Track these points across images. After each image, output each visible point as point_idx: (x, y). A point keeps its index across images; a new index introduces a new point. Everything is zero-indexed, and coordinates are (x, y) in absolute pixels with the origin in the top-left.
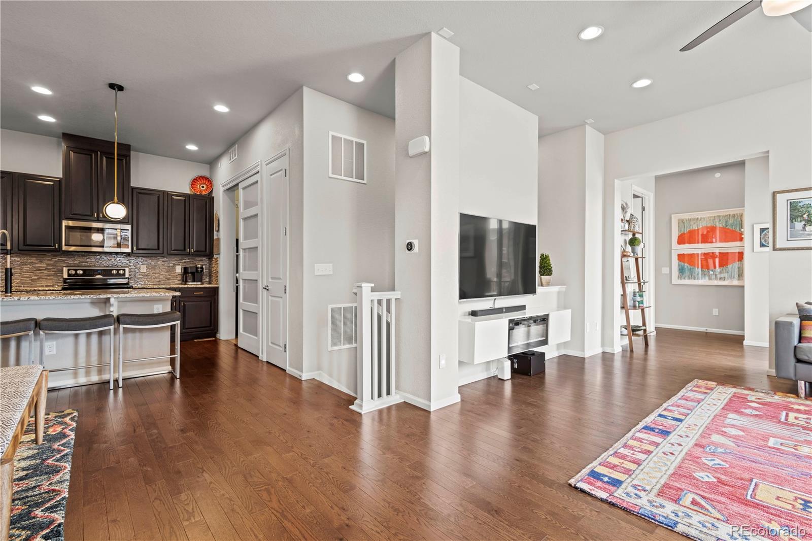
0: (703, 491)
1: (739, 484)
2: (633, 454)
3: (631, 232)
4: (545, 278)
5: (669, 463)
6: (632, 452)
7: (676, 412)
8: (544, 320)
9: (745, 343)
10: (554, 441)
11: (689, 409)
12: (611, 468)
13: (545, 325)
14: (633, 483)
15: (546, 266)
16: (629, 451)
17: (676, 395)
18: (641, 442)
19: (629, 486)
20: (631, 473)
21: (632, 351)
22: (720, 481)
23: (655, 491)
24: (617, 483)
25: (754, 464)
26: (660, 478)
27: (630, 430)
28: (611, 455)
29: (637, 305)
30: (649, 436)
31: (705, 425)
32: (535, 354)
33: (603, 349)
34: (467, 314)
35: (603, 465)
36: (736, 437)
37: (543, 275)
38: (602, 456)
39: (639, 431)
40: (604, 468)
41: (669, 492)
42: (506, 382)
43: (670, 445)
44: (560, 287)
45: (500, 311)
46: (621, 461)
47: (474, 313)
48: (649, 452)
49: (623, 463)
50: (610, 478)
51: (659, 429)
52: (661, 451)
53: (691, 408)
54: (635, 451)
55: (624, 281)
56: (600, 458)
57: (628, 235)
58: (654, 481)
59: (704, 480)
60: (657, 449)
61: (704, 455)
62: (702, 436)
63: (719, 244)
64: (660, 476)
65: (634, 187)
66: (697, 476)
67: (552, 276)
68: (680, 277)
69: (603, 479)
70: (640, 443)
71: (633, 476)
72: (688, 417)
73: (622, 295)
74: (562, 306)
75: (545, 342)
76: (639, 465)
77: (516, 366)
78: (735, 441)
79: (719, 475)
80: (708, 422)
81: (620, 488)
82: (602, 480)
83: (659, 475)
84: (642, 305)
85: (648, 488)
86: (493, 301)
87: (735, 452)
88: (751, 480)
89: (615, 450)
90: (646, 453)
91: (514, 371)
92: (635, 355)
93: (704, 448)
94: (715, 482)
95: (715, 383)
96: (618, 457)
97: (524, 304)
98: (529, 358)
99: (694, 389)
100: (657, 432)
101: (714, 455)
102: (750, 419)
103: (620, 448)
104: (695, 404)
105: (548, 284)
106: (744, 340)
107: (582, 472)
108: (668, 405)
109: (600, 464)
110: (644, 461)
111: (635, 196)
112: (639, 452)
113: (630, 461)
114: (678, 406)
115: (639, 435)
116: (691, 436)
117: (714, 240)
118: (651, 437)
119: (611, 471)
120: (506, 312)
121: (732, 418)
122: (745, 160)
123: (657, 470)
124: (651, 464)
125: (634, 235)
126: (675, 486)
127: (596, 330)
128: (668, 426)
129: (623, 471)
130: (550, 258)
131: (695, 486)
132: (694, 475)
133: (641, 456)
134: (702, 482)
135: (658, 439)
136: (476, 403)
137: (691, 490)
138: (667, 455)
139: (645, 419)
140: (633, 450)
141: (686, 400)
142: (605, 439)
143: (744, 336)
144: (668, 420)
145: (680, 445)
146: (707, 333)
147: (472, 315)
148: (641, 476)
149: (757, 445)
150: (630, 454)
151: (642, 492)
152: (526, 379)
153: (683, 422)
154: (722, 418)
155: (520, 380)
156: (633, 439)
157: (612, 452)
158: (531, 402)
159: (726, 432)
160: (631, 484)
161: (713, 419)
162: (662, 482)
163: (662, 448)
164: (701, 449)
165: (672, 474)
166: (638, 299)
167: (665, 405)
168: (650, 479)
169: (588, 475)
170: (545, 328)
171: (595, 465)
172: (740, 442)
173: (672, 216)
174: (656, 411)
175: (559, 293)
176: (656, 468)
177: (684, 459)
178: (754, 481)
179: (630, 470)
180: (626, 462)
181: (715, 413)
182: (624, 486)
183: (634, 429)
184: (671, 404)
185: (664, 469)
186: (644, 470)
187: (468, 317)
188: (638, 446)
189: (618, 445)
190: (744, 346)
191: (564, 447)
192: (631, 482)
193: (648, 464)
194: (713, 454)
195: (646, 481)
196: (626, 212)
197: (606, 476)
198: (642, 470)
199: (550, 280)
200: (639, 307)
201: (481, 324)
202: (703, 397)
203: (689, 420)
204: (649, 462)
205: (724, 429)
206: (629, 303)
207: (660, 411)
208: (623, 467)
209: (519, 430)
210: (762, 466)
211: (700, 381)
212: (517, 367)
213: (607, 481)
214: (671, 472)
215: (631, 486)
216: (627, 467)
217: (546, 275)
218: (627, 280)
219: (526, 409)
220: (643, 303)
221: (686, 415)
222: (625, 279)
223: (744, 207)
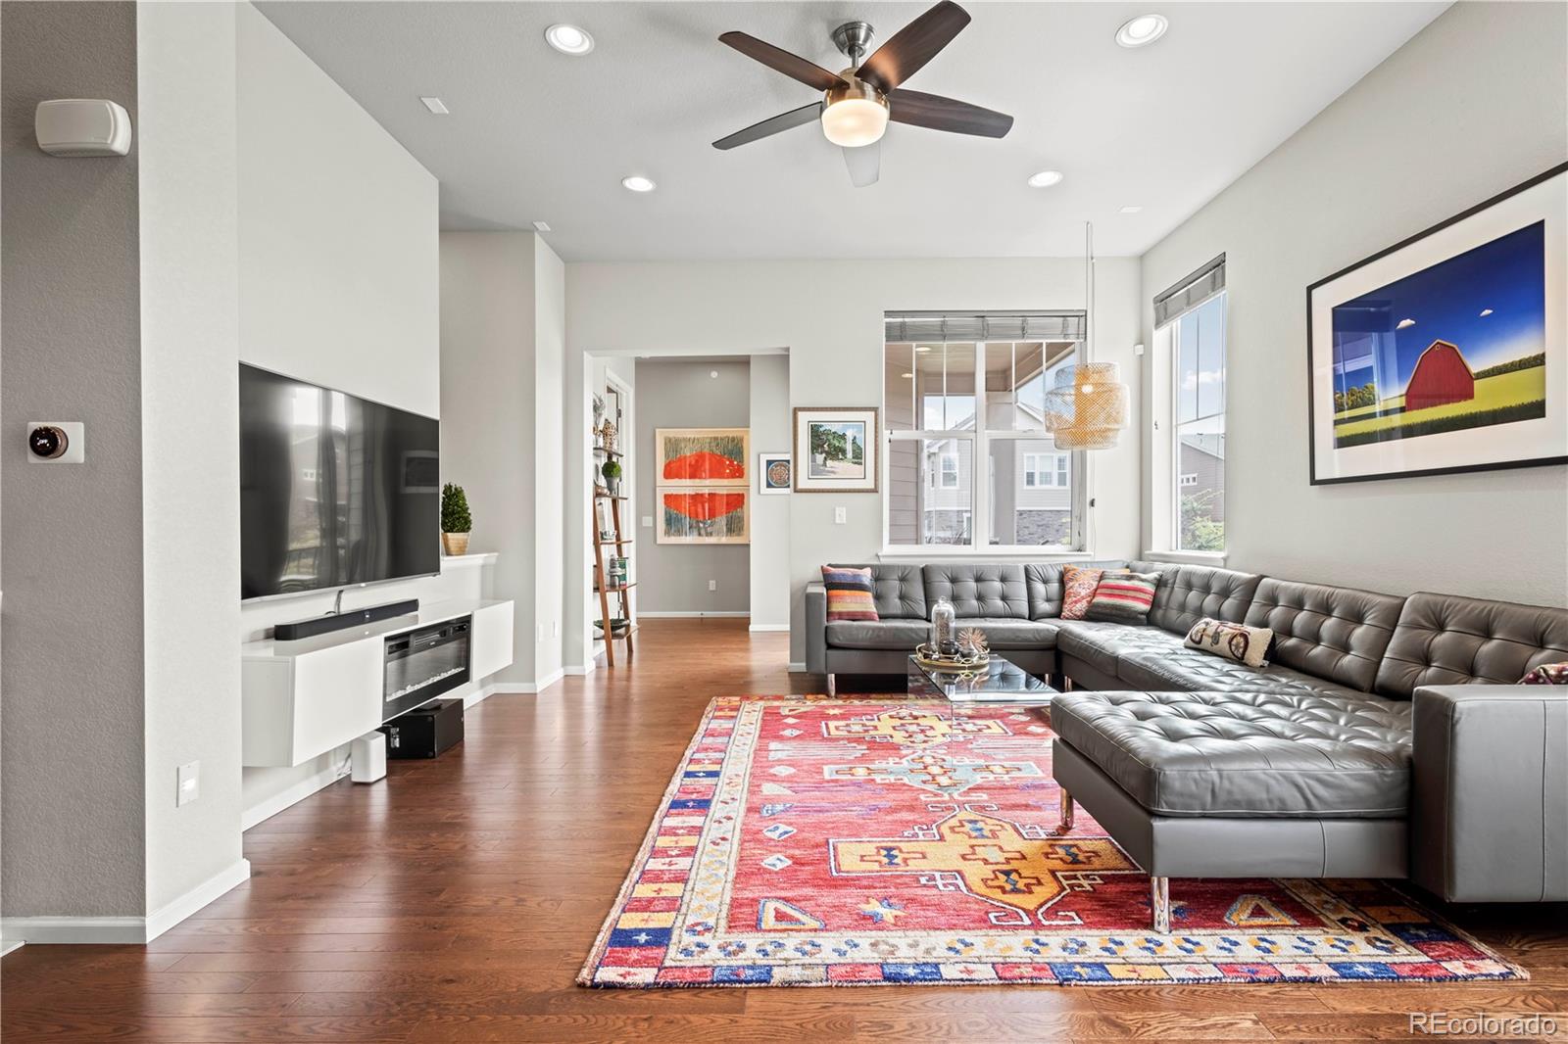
0: (782, 889)
1: (817, 856)
2: (670, 864)
3: (606, 451)
4: (454, 538)
5: (725, 859)
6: (667, 860)
7: (707, 762)
8: (461, 628)
9: (752, 628)
10: (521, 896)
11: (721, 751)
12: (645, 909)
13: (465, 639)
14: (688, 923)
15: (459, 512)
16: (663, 860)
17: (696, 730)
18: (676, 835)
19: (684, 933)
20: (678, 903)
21: (611, 664)
22: (797, 862)
23: (723, 923)
24: (661, 937)
25: (821, 815)
26: (723, 894)
27: (653, 818)
28: (637, 882)
29: (617, 584)
30: (680, 819)
31: (748, 772)
32: (444, 707)
33: (565, 671)
34: (262, 635)
35: (631, 910)
36: (789, 779)
37: (451, 530)
38: (622, 892)
39: (666, 816)
40: (633, 914)
41: (743, 916)
42: (374, 788)
43: (716, 824)
44: (485, 555)
45: (357, 618)
46: (656, 886)
47: (282, 633)
48: (690, 851)
49: (660, 889)
50: (648, 931)
51: (693, 800)
52: (708, 841)
53: (723, 747)
54: (672, 856)
55: (599, 538)
56: (620, 896)
57: (601, 456)
58: (716, 902)
59: (776, 870)
60: (702, 839)
61: (765, 824)
62: (752, 792)
63: (708, 482)
64: (721, 889)
65: (610, 373)
66: (767, 866)
67: (470, 532)
68: (667, 533)
69: (637, 941)
70: (674, 838)
71: (684, 909)
72: (724, 765)
73: (595, 566)
74: (492, 595)
75: (463, 678)
76: (685, 881)
77: (397, 743)
78: (789, 785)
79: (791, 852)
80: (750, 766)
81: (671, 946)
82: (637, 944)
83: (718, 888)
84: (624, 582)
85: (711, 922)
86: (335, 598)
87: (795, 804)
88: (827, 843)
89: (640, 869)
90: (688, 855)
91: (393, 755)
92: (616, 673)
93: (759, 812)
94: (790, 866)
95: (738, 698)
96: (650, 881)
97: (415, 598)
98: (430, 719)
99: (717, 714)
100: (693, 807)
101: (775, 819)
102: (794, 743)
103: (647, 862)
104: (726, 739)
105: (462, 551)
106: (749, 624)
107: (597, 943)
108: (691, 751)
109: (624, 911)
110: (690, 870)
111: (610, 390)
112: (678, 856)
113: (670, 881)
114: (706, 750)
115: (669, 822)
116: (738, 797)
117: (704, 475)
118: (686, 819)
119: (646, 915)
120: (371, 620)
121: (777, 750)
122: (749, 356)
123: (713, 879)
124: (703, 873)
125: (610, 457)
126: (747, 899)
127: (554, 636)
128: (703, 789)
129: (665, 906)
130: (466, 494)
131: (771, 885)
132: (763, 864)
133: (683, 863)
134: (776, 873)
135: (696, 820)
136: (300, 868)
137: (769, 895)
138: (718, 844)
139: (669, 788)
140: (668, 856)
141: (713, 735)
142: (617, 852)
143: (749, 618)
144: (701, 779)
145: (729, 818)
146: (702, 618)
147: (277, 638)
148: (695, 904)
149: (815, 783)
150: (665, 867)
151: (706, 934)
152: (425, 767)
153: (721, 776)
154: (764, 753)
155: (410, 775)
156: (662, 835)
157: (636, 876)
158: (450, 821)
159: (775, 775)
160: (685, 928)
161: (755, 758)
162: (728, 900)
163: (708, 835)
164: (757, 816)
165: (736, 878)
166: (619, 571)
167: (688, 754)
168: (710, 902)
169: (610, 945)
170: (464, 645)
171: (616, 916)
172: (796, 785)
173: (657, 430)
174: (679, 768)
175: (483, 567)
176: (712, 875)
177: (743, 842)
178: (831, 841)
179: (674, 900)
180: (664, 886)
181: (753, 750)
182: (675, 938)
183: (658, 813)
184: (695, 748)
185: (722, 872)
186: (696, 890)
187: (262, 644)
188: (673, 844)
189: (643, 854)
190: (751, 634)
191: (545, 900)
192: (684, 922)
193: (697, 874)
194: (773, 817)
195: (705, 911)
196: (600, 415)
197: (639, 931)
198: (693, 890)
199: (465, 542)
200: (620, 585)
201: (310, 660)
202: (731, 726)
203: (728, 770)
204: (698, 869)
205: (772, 771)
206: (607, 580)
207: (685, 766)
208: (663, 898)
209: (436, 899)
210: (829, 814)
211: (720, 699)
212: (398, 746)
213: (646, 941)
214: (732, 874)
215: (687, 931)
216: (670, 895)
217: (458, 531)
218: (602, 538)
219: (442, 839)
220: (625, 579)
221: (720, 762)
222: (600, 535)
223: (749, 427)
